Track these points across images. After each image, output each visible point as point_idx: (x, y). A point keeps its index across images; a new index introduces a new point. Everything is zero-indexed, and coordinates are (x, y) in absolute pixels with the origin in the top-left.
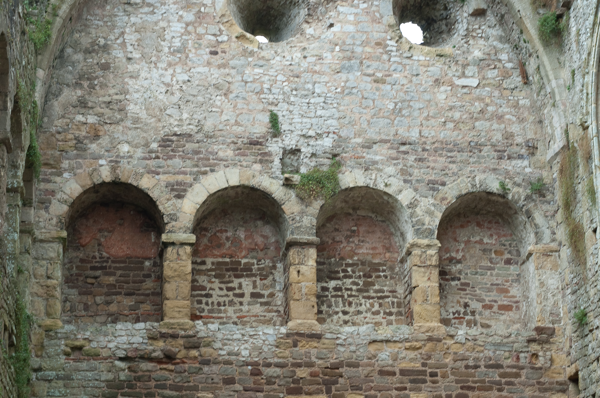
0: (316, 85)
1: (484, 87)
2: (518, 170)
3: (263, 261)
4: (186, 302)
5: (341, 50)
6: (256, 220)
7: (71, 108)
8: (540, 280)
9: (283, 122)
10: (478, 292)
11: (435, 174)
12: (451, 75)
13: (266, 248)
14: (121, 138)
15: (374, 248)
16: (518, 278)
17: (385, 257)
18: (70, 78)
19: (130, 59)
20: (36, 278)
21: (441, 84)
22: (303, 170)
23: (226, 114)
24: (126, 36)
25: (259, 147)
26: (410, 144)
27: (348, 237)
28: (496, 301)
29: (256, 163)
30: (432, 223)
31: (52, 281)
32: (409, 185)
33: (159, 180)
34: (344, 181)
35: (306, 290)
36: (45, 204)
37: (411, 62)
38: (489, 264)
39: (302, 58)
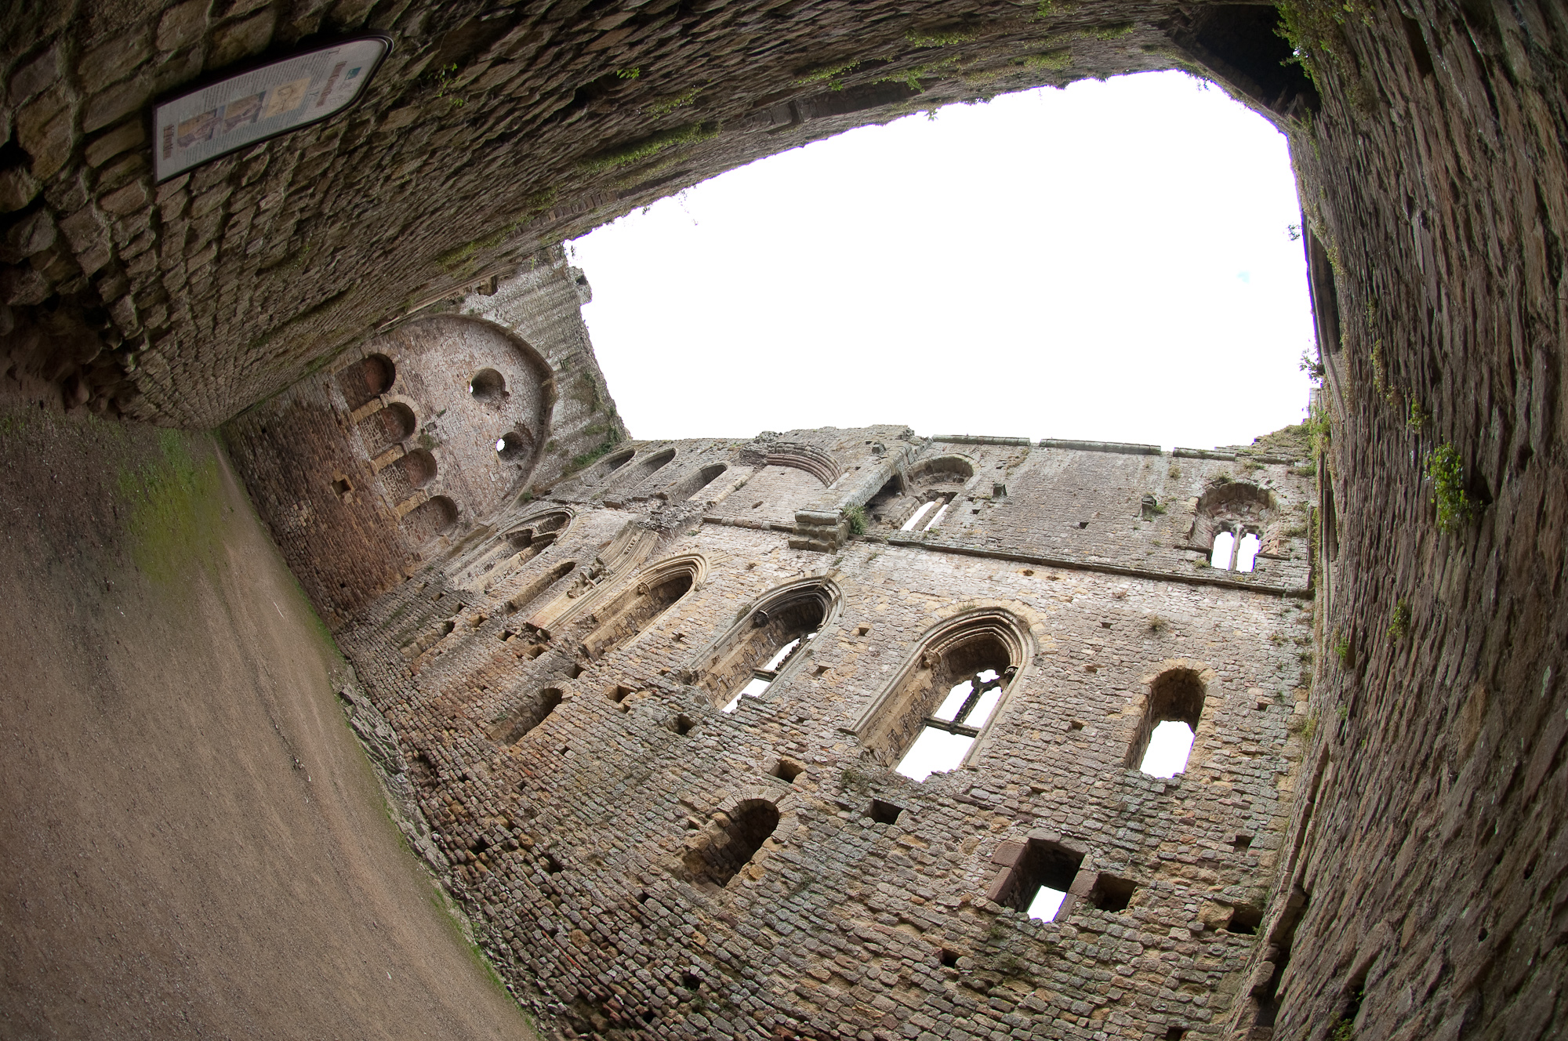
0: (464, 421)
1: (493, 484)
2: (470, 514)
3: (390, 437)
5: (481, 423)
6: (404, 426)
7: (414, 334)
8: (436, 545)
9: (444, 416)
10: (419, 524)
12: (492, 469)
13: (395, 436)
14: (411, 358)
15: (415, 476)
17: (414, 482)
19: (442, 345)
21: (487, 467)
22: (430, 434)
23: (437, 393)
24: (450, 339)
25: (431, 412)
26: (459, 468)
27: (414, 464)
28: (419, 533)
29: (424, 414)
30: (434, 493)
32: (444, 477)
33: (402, 381)
34: (433, 451)
37: (490, 451)
38: (431, 523)
39: (471, 410)
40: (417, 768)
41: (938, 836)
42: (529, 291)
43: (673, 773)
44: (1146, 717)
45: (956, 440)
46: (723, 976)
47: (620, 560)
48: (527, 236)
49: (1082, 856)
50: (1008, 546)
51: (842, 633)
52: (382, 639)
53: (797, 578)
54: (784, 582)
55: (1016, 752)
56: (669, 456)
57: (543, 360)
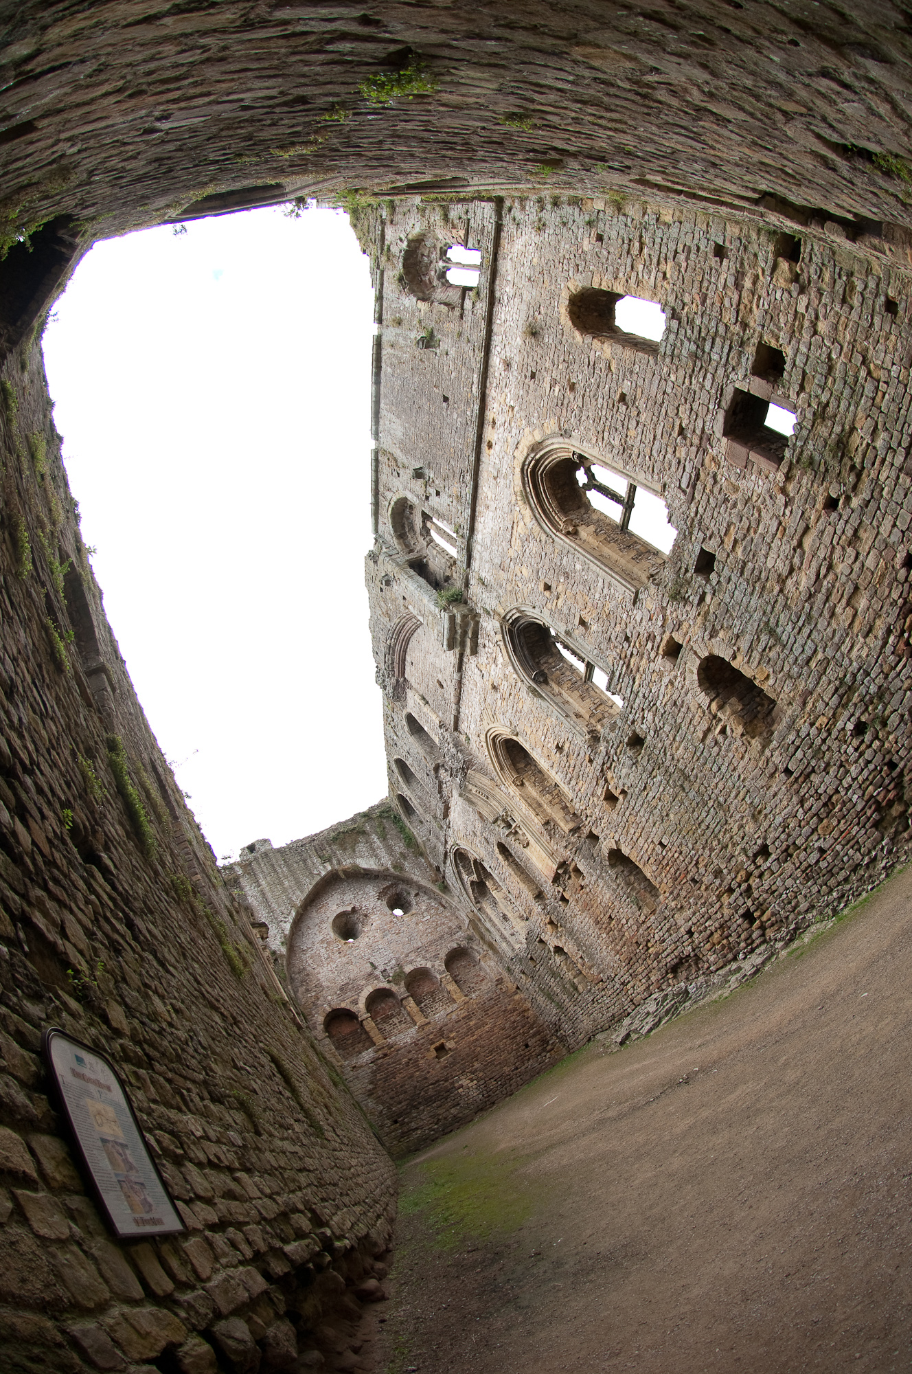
0: (379, 946)
1: (433, 917)
2: (460, 936)
3: (396, 1010)
5: (380, 930)
6: (386, 998)
7: (305, 993)
8: (488, 965)
9: (375, 963)
10: (470, 980)
12: (419, 919)
13: (394, 1005)
14: (326, 995)
15: (429, 986)
17: (434, 987)
18: (299, 984)
19: (314, 969)
21: (418, 924)
22: (391, 975)
23: (355, 970)
24: (308, 962)
25: (372, 975)
26: (420, 948)
27: (418, 988)
28: (478, 980)
29: (374, 981)
30: (443, 968)
32: (428, 961)
33: (346, 1002)
34: (406, 971)
35: (416, 1011)
37: (404, 922)
38: (469, 970)
39: (369, 939)
40: (683, 974)
41: (724, 515)
42: (263, 894)
43: (677, 749)
44: (612, 338)
45: (376, 514)
46: (854, 700)
47: (494, 803)
48: (215, 899)
49: (737, 390)
50: (467, 464)
51: (549, 605)
52: (572, 1009)
53: (503, 647)
54: (507, 658)
55: (648, 450)
56: (401, 765)
57: (322, 879)
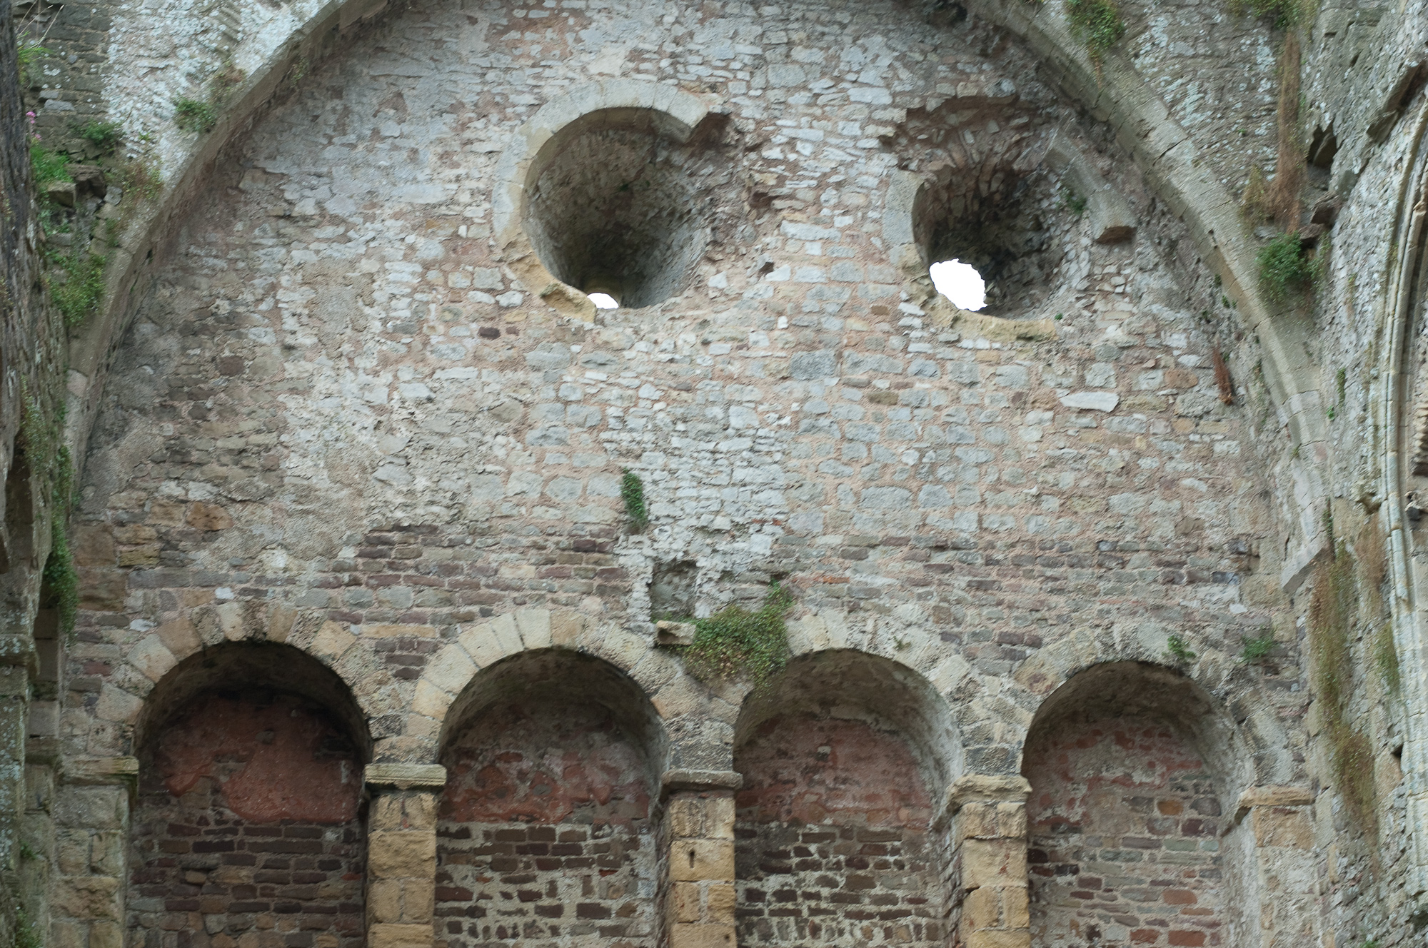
0: (733, 409)
1: (1130, 413)
2: (1213, 609)
3: (607, 829)
4: (424, 928)
5: (792, 327)
6: (591, 729)
7: (150, 465)
8: (1267, 871)
9: (653, 497)
10: (1121, 900)
11: (1017, 618)
12: (1053, 384)
13: (613, 798)
14: (269, 536)
15: (871, 798)
16: (1217, 868)
17: (898, 819)
18: (147, 394)
19: (289, 348)
20: (64, 872)
21: (1029, 406)
22: (703, 611)
23: (519, 479)
24: (280, 294)
25: (597, 555)
26: (956, 548)
27: (809, 771)
28: (1163, 923)
29: (589, 594)
30: (1009, 737)
31: (102, 877)
32: (954, 646)
33: (358, 636)
34: (799, 636)
35: (711, 898)
36: (86, 694)
37: (956, 354)
38: (1147, 835)
39: (699, 346)
